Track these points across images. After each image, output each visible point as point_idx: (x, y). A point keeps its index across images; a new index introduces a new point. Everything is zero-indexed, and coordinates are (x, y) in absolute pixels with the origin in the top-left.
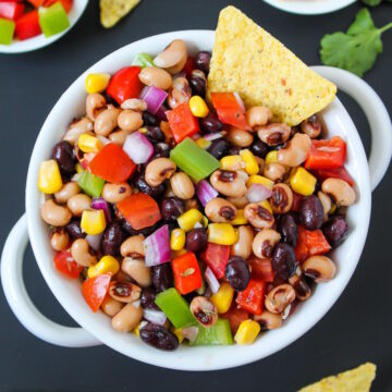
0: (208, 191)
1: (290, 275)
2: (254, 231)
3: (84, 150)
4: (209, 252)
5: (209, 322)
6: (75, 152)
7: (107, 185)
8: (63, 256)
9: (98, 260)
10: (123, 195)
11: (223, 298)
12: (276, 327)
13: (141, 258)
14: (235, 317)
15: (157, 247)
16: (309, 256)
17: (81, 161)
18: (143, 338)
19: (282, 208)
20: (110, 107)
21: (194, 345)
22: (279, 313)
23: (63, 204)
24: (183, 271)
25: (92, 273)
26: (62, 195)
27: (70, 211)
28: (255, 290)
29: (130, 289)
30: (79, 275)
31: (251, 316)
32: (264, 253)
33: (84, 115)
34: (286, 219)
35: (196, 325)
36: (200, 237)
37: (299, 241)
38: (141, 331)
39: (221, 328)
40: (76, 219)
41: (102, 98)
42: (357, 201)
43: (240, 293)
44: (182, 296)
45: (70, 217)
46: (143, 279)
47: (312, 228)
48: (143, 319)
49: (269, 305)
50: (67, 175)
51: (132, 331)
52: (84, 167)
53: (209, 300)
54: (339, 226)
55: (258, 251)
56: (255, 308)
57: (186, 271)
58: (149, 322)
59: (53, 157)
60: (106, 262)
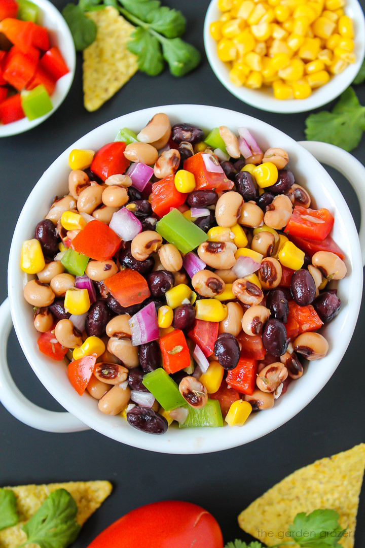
0: (195, 263)
1: (281, 353)
2: (243, 307)
3: (66, 228)
4: (197, 330)
5: (198, 403)
6: (58, 231)
7: (91, 263)
8: (46, 338)
9: (83, 342)
10: (108, 273)
11: (213, 377)
12: (268, 407)
13: (128, 337)
14: (225, 398)
15: (143, 325)
16: (301, 333)
17: (64, 239)
18: (131, 422)
19: (271, 283)
20: (93, 184)
21: (184, 427)
22: (272, 393)
23: (47, 284)
24: (171, 349)
25: (77, 355)
26: (45, 275)
27: (53, 291)
28: (245, 369)
29: (117, 370)
30: (63, 356)
31: (242, 396)
32: (254, 330)
33: (67, 193)
34: (276, 294)
35: (185, 406)
36: (188, 314)
37: (290, 317)
38: (128, 414)
39: (211, 409)
40: (59, 299)
41: (84, 175)
42: (348, 274)
43: (230, 372)
44: (171, 375)
45: (53, 297)
46: (130, 359)
47: (304, 303)
48: (131, 401)
49: (261, 384)
50: (49, 254)
51: (119, 414)
52: (68, 245)
53: (198, 380)
54: (331, 301)
55: (248, 328)
56: (246, 387)
57: (174, 349)
58: (137, 404)
59: (35, 236)
60: (91, 343)
